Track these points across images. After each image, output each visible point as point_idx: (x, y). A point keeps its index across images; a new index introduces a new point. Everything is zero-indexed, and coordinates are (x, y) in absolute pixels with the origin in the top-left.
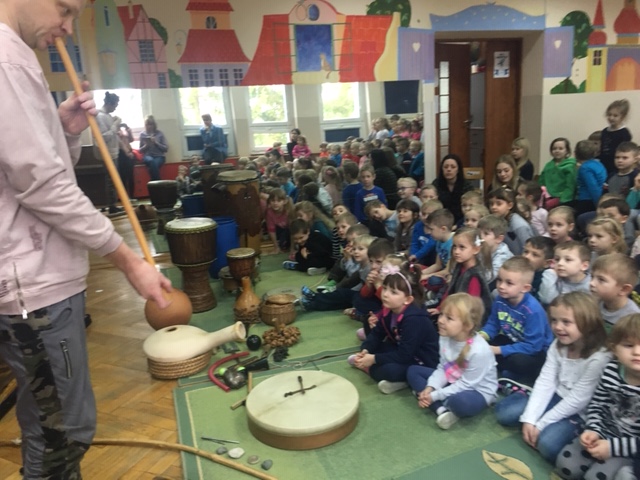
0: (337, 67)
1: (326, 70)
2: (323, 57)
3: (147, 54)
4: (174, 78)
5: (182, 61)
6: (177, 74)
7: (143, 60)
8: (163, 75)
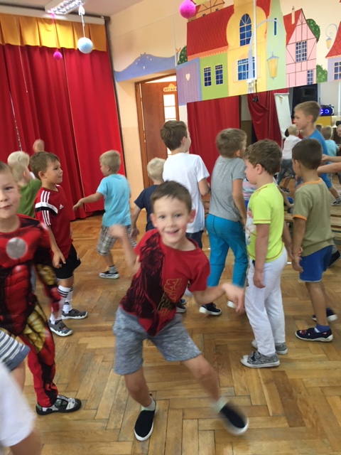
3: (301, 54)
4: (320, 73)
5: (330, 55)
6: (324, 69)
7: (297, 60)
8: (312, 71)
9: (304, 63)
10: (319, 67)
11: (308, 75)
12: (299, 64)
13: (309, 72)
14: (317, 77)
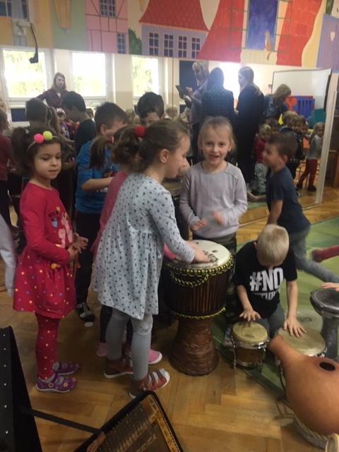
0: (276, 49)
1: (268, 50)
2: (267, 34)
3: (108, 5)
4: (133, 41)
5: (143, 20)
6: (137, 37)
7: (102, 13)
8: (123, 36)
9: (112, 20)
10: (131, 33)
11: (119, 40)
12: (104, 20)
13: (119, 35)
14: (130, 46)
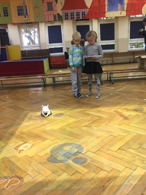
0: (125, 9)
2: (119, 5)
3: (50, 7)
5: (62, 9)
6: (60, 15)
7: (48, 10)
13: (54, 15)
